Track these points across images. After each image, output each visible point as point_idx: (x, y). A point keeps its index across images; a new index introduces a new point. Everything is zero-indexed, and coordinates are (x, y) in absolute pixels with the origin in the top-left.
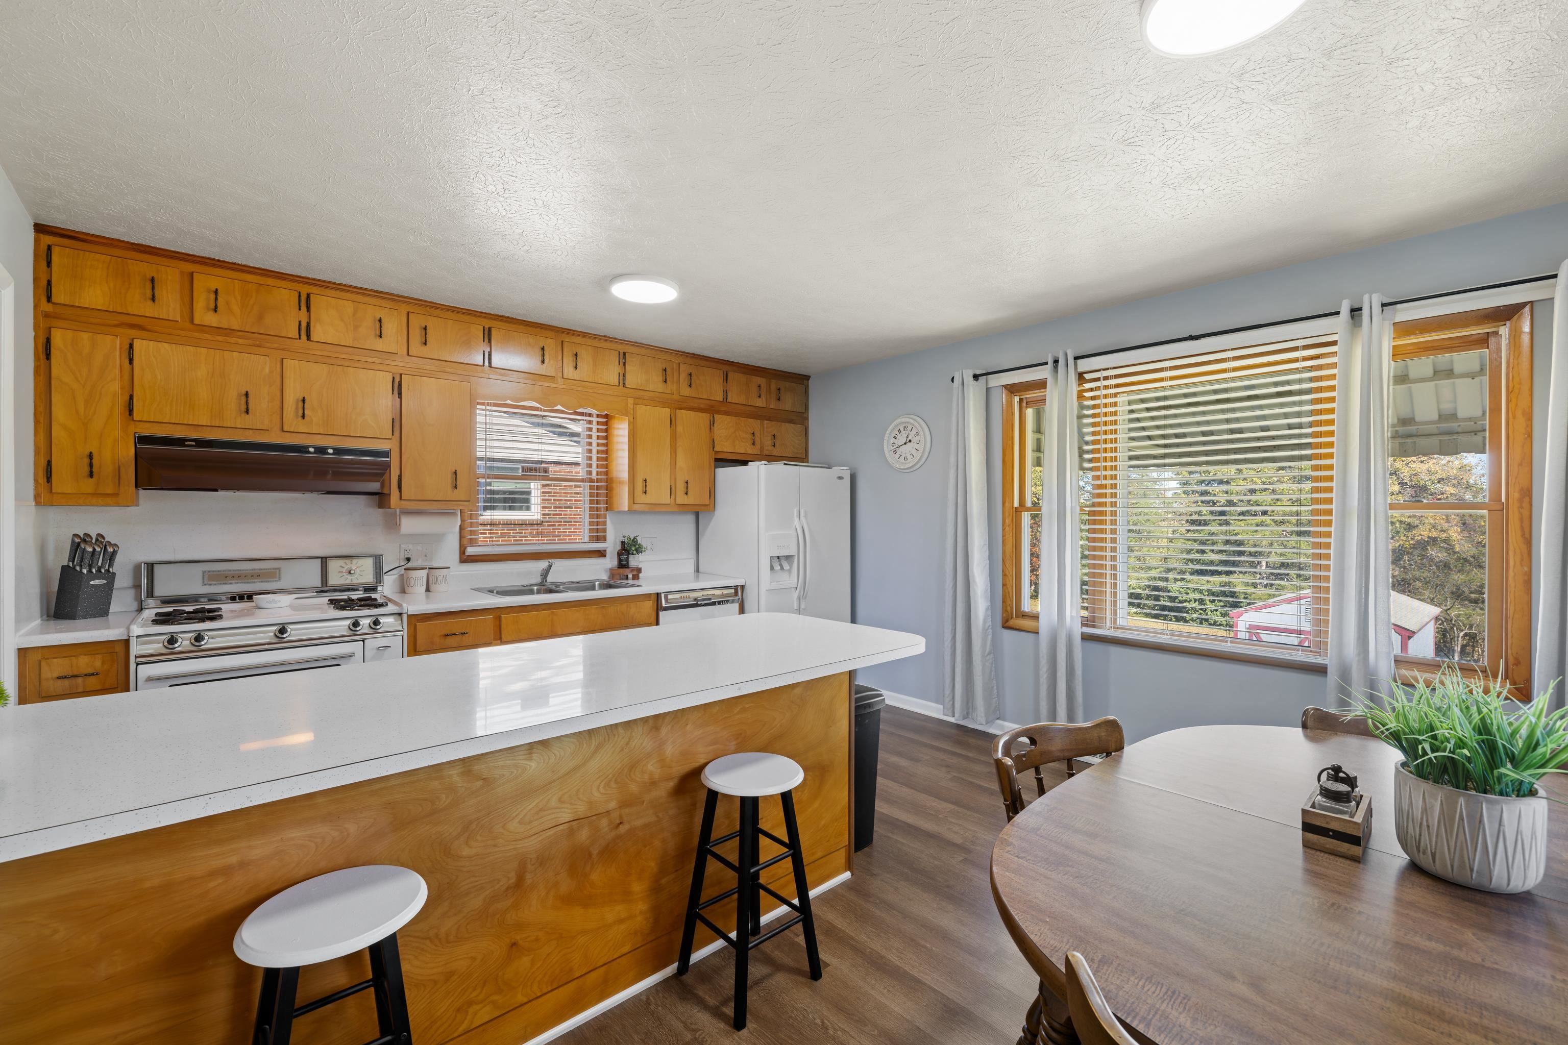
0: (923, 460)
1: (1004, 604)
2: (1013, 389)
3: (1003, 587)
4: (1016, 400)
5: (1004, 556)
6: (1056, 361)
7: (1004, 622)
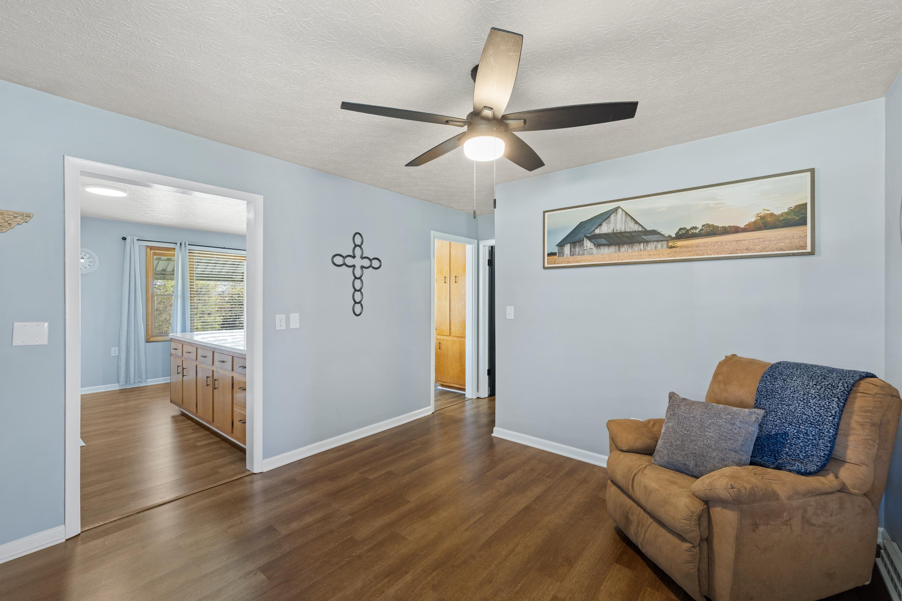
0: (94, 271)
1: (147, 333)
2: (151, 248)
3: (146, 326)
4: (152, 252)
5: (147, 313)
6: (181, 244)
7: (147, 340)
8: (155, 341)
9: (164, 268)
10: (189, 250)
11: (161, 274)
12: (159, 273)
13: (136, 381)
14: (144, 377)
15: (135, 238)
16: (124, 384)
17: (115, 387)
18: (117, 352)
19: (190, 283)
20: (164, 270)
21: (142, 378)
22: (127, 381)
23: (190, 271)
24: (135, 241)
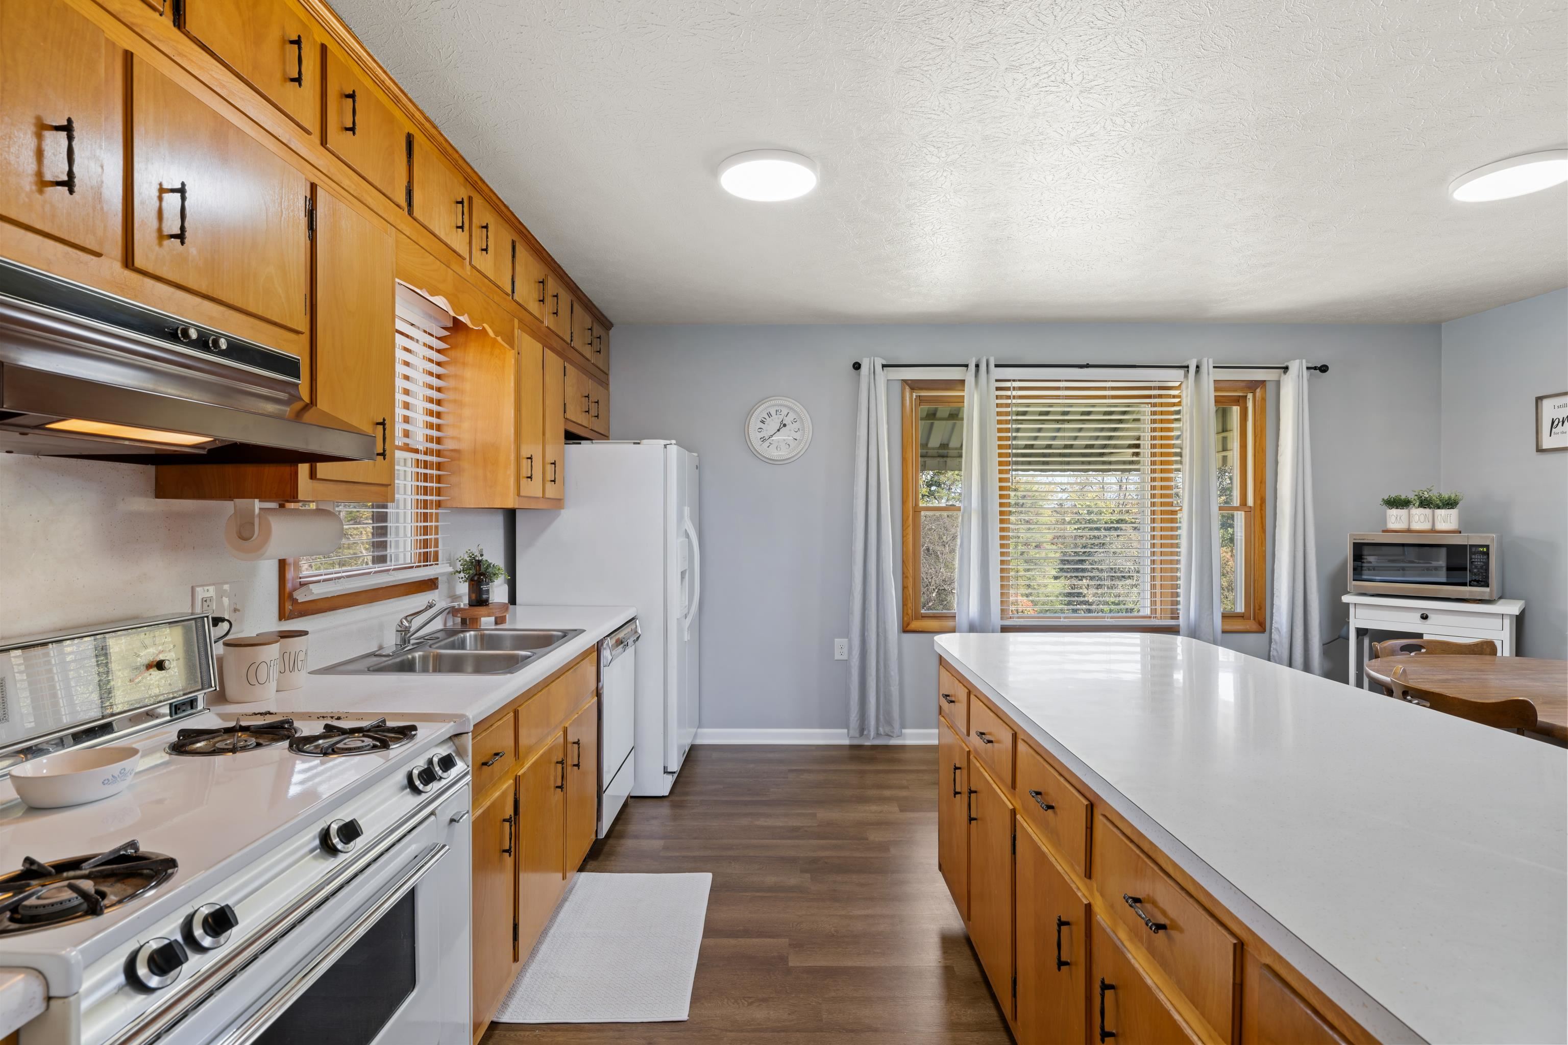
0: (802, 453)
1: (905, 607)
2: (914, 385)
3: (903, 590)
4: (914, 397)
5: (904, 557)
6: (977, 366)
7: (905, 625)
8: (920, 630)
9: (945, 442)
10: (997, 381)
11: (939, 456)
12: (934, 452)
13: (881, 730)
14: (897, 725)
15: (879, 362)
16: (858, 735)
17: (839, 737)
18: (845, 650)
19: (999, 473)
20: (944, 444)
21: (892, 726)
22: (862, 730)
23: (998, 440)
24: (879, 368)
